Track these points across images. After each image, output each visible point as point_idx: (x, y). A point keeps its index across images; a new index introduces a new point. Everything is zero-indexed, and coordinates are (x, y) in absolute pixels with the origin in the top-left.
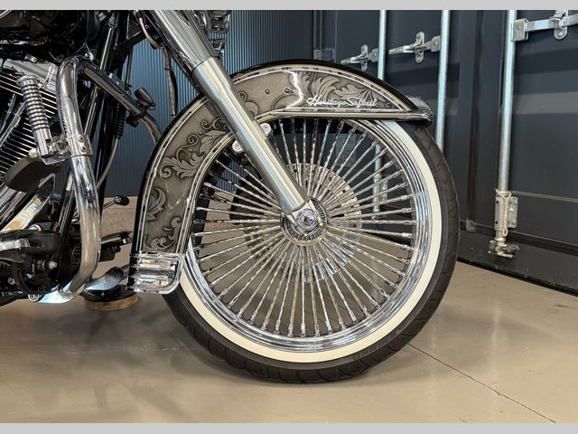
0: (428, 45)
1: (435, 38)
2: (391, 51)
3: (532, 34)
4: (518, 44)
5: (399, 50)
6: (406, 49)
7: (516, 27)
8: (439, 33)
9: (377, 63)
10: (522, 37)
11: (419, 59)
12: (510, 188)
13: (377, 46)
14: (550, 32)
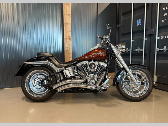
0: (141, 50)
1: (142, 49)
2: (133, 50)
3: (160, 51)
4: (157, 52)
5: (135, 50)
6: (136, 50)
7: (157, 49)
8: (143, 48)
9: (130, 52)
10: (158, 51)
11: (139, 52)
12: (156, 74)
13: (130, 49)
14: (163, 51)
